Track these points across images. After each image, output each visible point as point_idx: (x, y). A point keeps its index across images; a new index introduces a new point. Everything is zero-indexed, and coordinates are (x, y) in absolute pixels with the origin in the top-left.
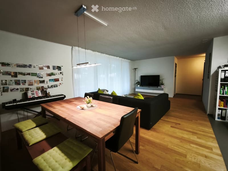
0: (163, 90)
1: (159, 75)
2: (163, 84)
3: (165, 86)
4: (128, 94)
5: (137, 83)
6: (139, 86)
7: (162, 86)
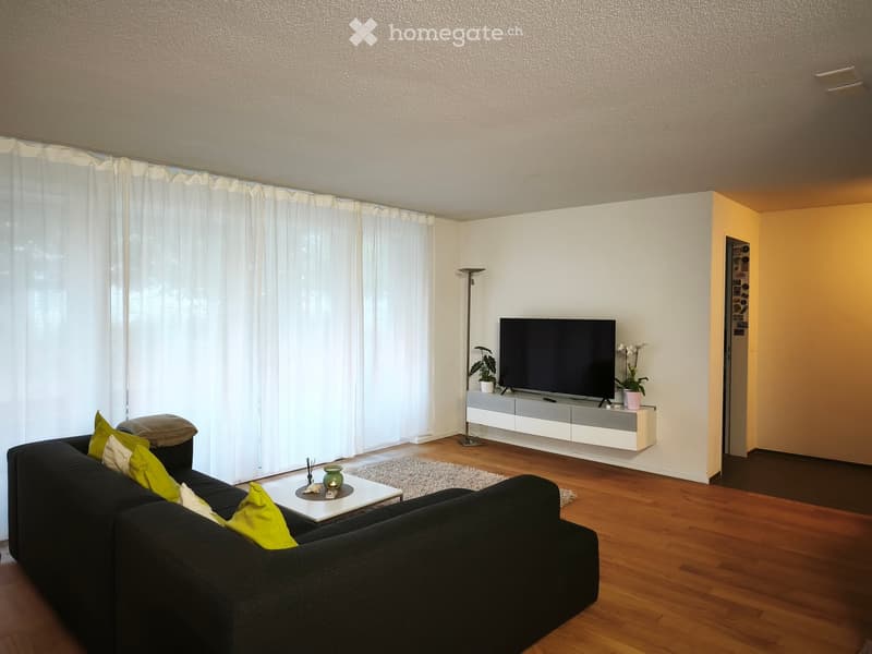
0: (634, 429)
1: (614, 321)
2: (634, 385)
3: (646, 400)
4: (416, 441)
5: (477, 366)
6: (486, 387)
7: (630, 396)
